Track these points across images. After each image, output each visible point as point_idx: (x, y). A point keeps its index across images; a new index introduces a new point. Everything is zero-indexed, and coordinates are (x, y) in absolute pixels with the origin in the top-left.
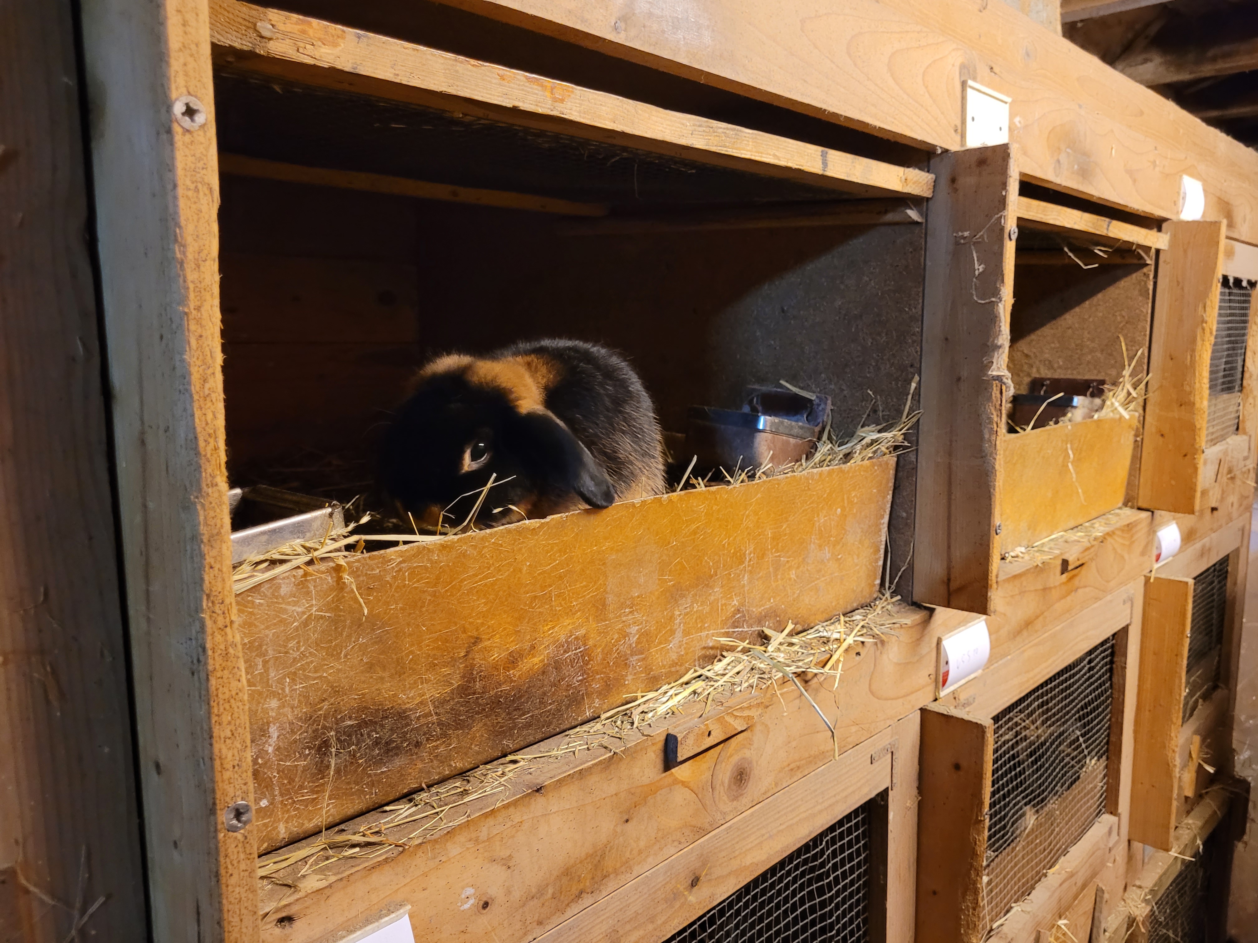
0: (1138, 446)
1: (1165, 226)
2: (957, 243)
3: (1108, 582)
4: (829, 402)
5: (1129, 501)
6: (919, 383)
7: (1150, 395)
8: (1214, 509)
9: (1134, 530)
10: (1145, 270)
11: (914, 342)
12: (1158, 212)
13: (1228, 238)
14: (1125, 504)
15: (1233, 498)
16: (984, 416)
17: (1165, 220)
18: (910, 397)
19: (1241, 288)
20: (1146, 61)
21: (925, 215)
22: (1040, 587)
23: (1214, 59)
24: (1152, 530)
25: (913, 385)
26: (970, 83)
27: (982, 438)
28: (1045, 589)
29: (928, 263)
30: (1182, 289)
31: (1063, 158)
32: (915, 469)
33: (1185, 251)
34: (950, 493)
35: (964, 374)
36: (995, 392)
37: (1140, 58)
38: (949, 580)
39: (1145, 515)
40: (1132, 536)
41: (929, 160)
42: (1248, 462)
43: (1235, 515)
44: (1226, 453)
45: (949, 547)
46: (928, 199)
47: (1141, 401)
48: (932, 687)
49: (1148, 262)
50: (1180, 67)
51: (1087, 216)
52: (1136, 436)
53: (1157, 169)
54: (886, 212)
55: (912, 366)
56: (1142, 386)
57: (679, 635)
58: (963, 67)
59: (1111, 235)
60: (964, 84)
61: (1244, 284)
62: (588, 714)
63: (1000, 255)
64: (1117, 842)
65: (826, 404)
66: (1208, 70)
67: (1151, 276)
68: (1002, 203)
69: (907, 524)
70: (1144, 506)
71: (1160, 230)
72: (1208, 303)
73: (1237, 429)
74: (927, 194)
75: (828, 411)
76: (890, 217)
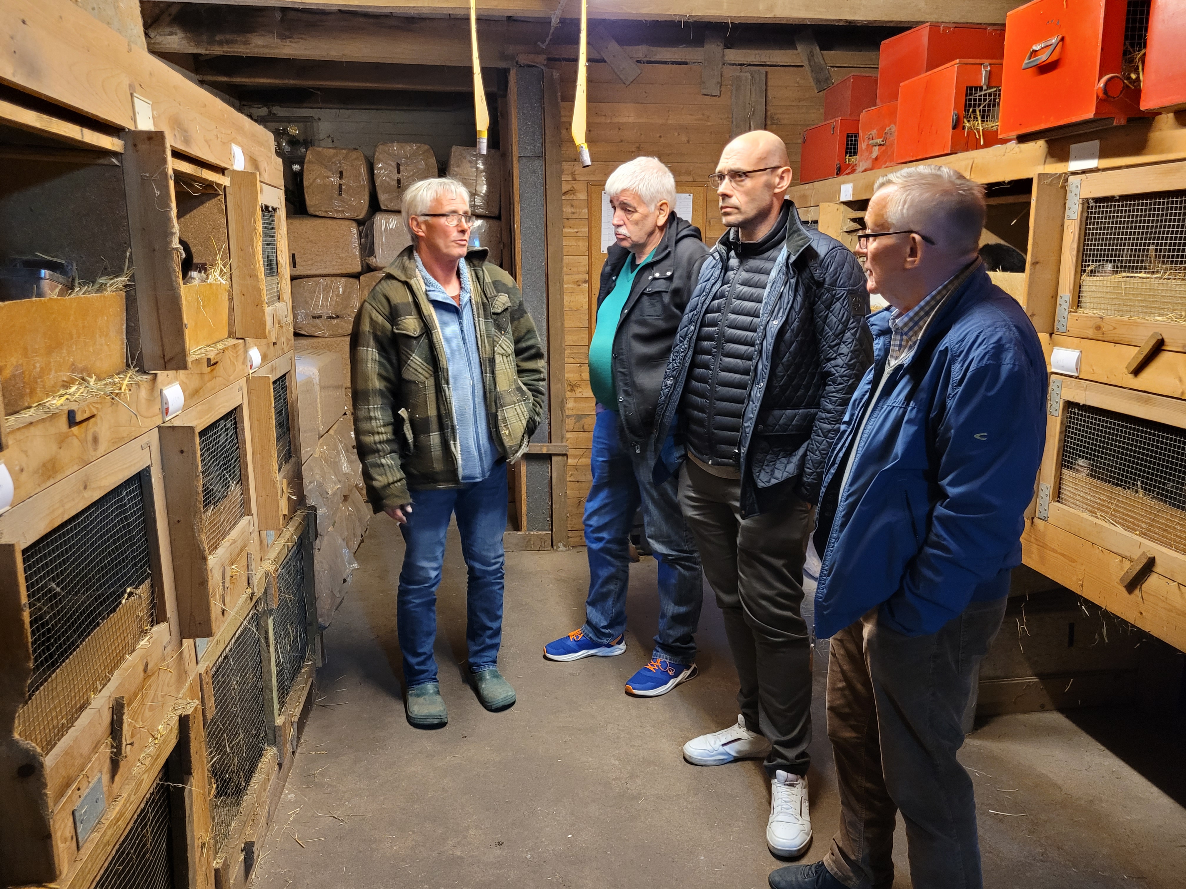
0: (231, 301)
1: (226, 172)
2: (142, 179)
3: (230, 376)
4: (75, 264)
5: (231, 335)
6: (131, 253)
7: (233, 271)
8: (274, 344)
9: (238, 349)
10: (219, 197)
11: (124, 230)
12: (223, 165)
13: (260, 181)
14: (229, 336)
15: (283, 339)
16: (171, 269)
17: (225, 169)
18: (127, 260)
19: (269, 212)
21: (121, 162)
22: (199, 372)
24: (246, 351)
25: (128, 254)
26: (135, 94)
27: (172, 280)
28: (201, 374)
29: (127, 188)
30: (241, 210)
31: (176, 133)
32: (136, 299)
33: (240, 188)
34: (158, 309)
35: (157, 247)
36: (175, 257)
38: (164, 356)
39: (241, 341)
40: (237, 352)
41: (119, 132)
42: (288, 319)
43: (286, 350)
44: (275, 310)
45: (161, 338)
46: (121, 154)
47: (228, 274)
48: (160, 416)
49: (221, 193)
51: (191, 166)
52: (229, 296)
53: (219, 139)
54: (99, 158)
55: (125, 243)
56: (228, 266)
57: (53, 371)
58: (130, 85)
59: (203, 177)
60: (132, 94)
61: (270, 209)
62: (26, 404)
63: (167, 186)
64: (254, 530)
65: (72, 266)
67: (223, 202)
68: (165, 161)
69: (135, 330)
70: (240, 337)
71: (224, 174)
72: (256, 219)
73: (279, 299)
74: (122, 151)
75: (74, 270)
76: (101, 161)
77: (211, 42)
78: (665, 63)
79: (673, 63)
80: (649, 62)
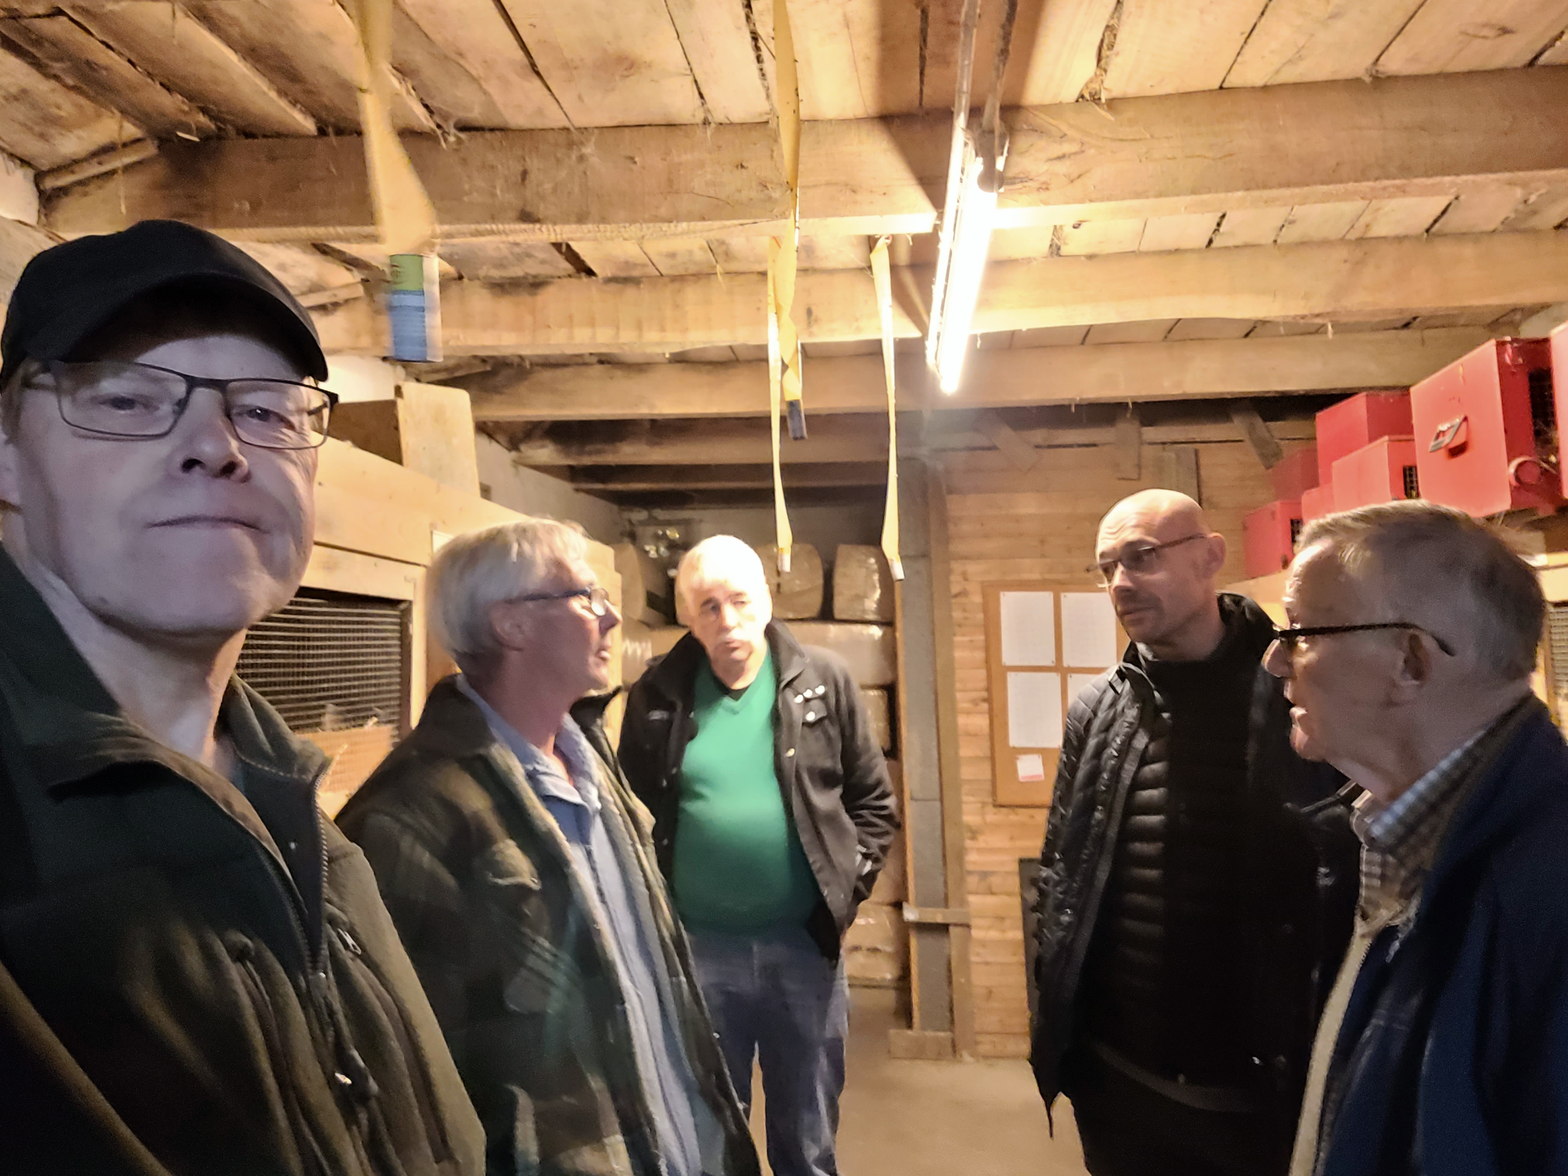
20: (542, 447)
23: (590, 453)
37: (539, 443)
50: (568, 455)
66: (587, 460)
77: (581, 453)
78: (1070, 446)
79: (1080, 446)
80: (1050, 447)
